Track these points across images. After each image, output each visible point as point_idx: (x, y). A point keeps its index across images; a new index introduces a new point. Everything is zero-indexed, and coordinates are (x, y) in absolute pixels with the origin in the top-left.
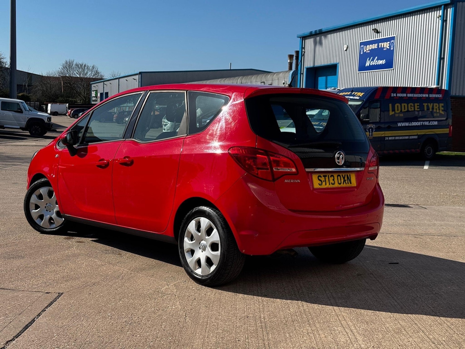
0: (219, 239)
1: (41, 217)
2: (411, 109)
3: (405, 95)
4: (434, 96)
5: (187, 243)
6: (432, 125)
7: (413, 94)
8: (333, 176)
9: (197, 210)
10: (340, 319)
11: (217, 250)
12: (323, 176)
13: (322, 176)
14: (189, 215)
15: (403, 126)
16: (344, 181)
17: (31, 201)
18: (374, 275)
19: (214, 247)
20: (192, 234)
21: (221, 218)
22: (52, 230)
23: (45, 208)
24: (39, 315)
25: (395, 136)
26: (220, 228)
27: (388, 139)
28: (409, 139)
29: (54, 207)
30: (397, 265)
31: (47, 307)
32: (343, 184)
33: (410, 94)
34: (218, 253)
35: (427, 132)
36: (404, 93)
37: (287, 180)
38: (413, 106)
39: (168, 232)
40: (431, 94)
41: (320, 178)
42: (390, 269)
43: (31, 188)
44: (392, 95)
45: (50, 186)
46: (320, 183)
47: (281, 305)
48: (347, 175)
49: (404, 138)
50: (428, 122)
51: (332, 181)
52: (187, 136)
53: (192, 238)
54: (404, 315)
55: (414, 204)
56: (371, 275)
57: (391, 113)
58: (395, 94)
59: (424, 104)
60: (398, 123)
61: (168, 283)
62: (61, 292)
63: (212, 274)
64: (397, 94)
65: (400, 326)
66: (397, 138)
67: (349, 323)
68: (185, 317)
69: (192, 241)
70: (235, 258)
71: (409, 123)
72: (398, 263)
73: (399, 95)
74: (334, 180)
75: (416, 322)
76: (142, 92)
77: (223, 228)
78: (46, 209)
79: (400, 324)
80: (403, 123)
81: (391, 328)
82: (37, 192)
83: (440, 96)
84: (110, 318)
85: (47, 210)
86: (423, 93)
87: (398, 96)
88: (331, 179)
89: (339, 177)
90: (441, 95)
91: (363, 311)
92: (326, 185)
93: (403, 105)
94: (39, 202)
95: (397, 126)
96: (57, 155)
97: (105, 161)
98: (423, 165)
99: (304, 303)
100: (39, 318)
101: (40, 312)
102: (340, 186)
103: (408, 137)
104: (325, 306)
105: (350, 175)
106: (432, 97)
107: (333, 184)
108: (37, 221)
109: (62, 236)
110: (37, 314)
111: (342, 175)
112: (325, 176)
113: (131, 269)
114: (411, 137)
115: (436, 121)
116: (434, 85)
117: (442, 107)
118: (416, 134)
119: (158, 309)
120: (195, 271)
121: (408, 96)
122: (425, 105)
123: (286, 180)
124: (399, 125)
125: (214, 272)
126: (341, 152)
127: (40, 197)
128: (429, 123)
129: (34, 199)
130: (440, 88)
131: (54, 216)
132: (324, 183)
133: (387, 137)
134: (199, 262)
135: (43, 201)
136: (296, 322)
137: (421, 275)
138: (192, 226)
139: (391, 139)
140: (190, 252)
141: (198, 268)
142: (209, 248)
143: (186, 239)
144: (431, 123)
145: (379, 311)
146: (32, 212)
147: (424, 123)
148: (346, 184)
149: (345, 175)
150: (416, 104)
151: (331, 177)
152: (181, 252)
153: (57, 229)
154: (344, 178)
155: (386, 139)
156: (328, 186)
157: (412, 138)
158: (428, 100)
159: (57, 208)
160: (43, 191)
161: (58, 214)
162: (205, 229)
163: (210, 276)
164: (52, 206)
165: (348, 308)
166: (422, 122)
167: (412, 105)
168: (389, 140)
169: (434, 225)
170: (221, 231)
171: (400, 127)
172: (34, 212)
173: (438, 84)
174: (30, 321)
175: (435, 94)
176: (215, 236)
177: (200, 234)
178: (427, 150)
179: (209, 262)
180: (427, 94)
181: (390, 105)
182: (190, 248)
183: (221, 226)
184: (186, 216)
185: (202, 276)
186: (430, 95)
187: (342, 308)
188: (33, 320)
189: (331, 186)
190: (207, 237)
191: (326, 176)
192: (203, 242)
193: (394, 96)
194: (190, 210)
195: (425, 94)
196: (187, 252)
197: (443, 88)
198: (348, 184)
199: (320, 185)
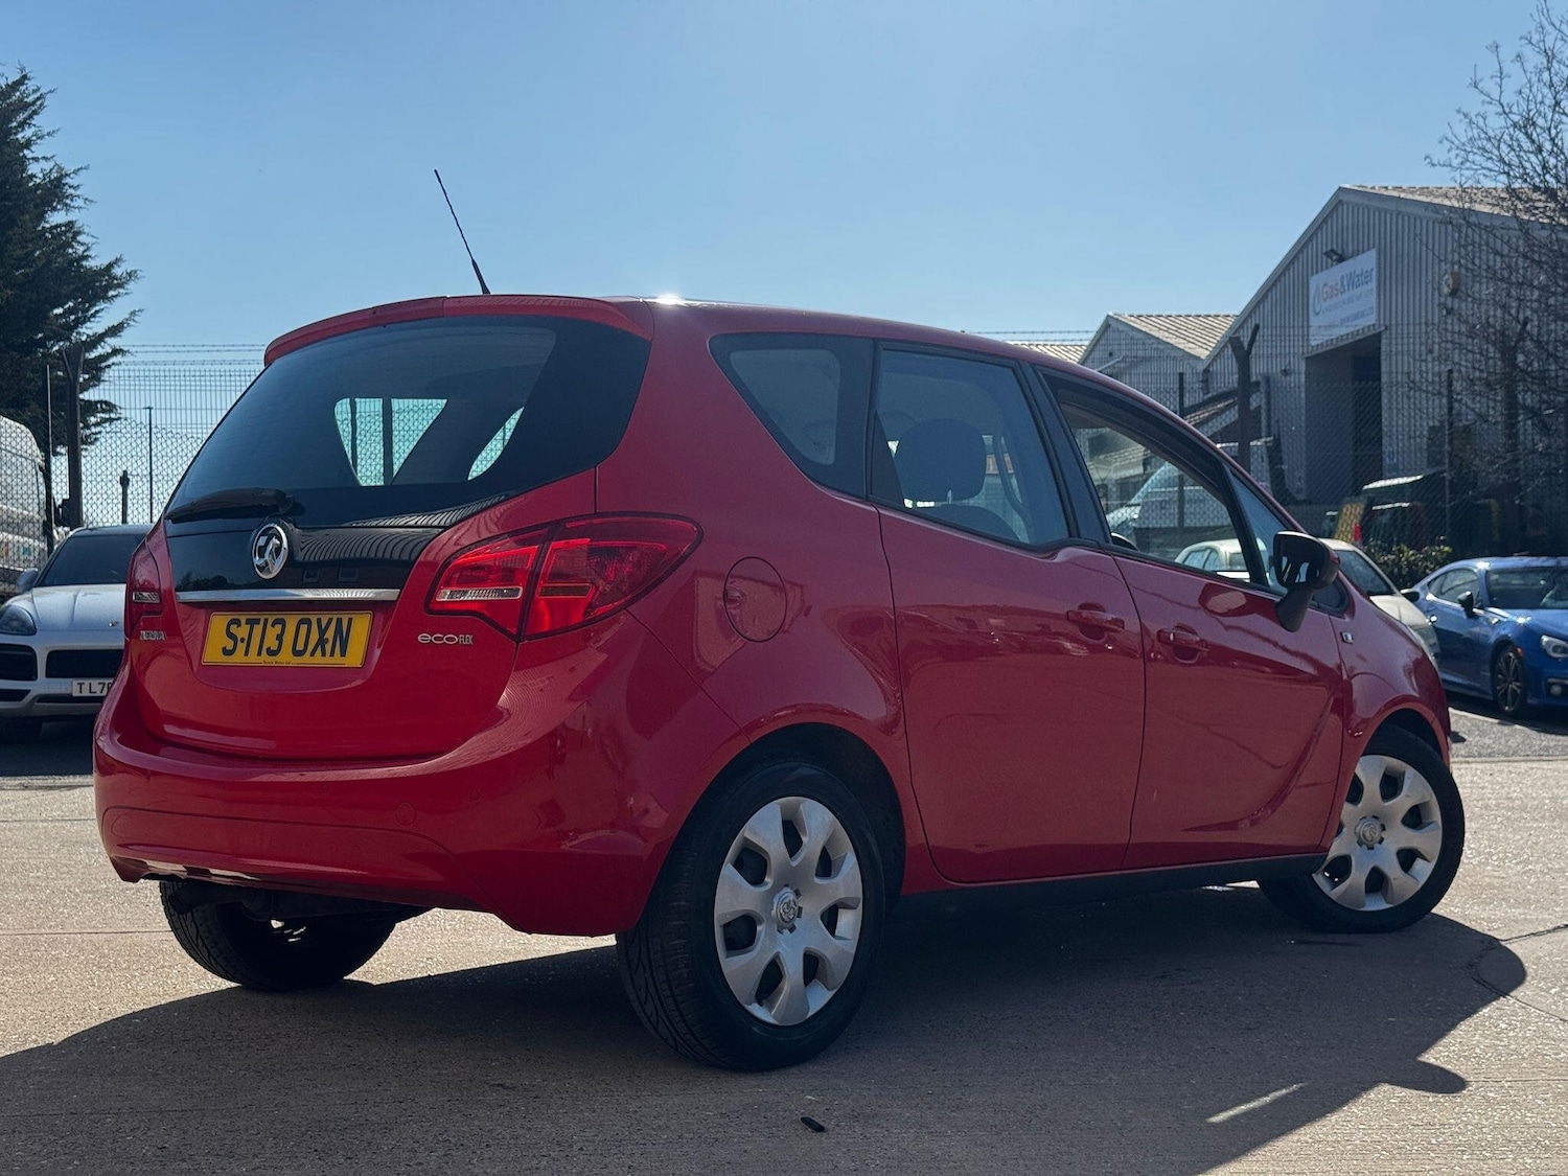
8: (283, 623)
12: (248, 621)
13: (243, 622)
16: (322, 642)
32: (312, 655)
41: (233, 629)
46: (230, 645)
48: (339, 621)
51: (271, 642)
74: (280, 638)
88: (273, 632)
89: (304, 628)
92: (246, 654)
102: (295, 662)
105: (350, 620)
107: (271, 653)
111: (319, 621)
112: (252, 623)
126: (277, 525)
132: (241, 647)
148: (324, 655)
149: (330, 620)
151: (273, 626)
154: (322, 632)
156: (252, 659)
189: (265, 659)
191: (257, 621)
198: (332, 655)
199: (226, 652)
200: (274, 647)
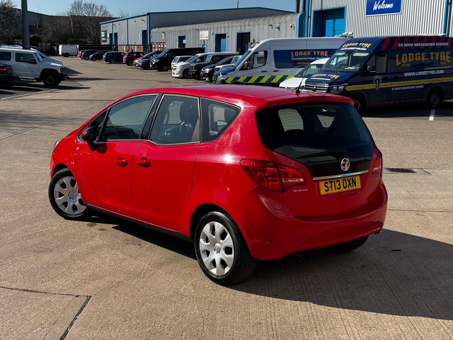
0: (232, 244)
1: (65, 204)
2: (418, 58)
3: (412, 45)
4: (441, 44)
5: (203, 244)
6: (438, 74)
7: (420, 44)
8: (339, 181)
9: (211, 214)
10: (345, 324)
11: (231, 253)
12: (330, 182)
13: (328, 183)
14: (204, 219)
15: (410, 76)
16: (350, 184)
17: (55, 189)
18: (378, 266)
19: (228, 250)
20: (207, 236)
21: (234, 224)
22: (76, 216)
23: (69, 195)
24: (71, 325)
25: (401, 87)
26: (233, 234)
27: (394, 89)
28: (415, 89)
29: (77, 196)
30: (400, 252)
31: (77, 315)
32: (349, 187)
33: (416, 43)
34: (232, 256)
35: (433, 81)
36: (411, 43)
37: (296, 190)
38: (419, 56)
39: (184, 231)
40: (438, 42)
41: (326, 184)
42: (393, 257)
43: (54, 177)
44: (399, 45)
45: (73, 176)
46: (327, 189)
47: (290, 308)
48: (352, 179)
49: (410, 88)
50: (434, 71)
51: (337, 186)
52: (200, 143)
53: (207, 240)
54: (405, 317)
55: (418, 167)
56: (374, 267)
57: (398, 63)
58: (402, 44)
59: (430, 53)
60: (405, 73)
61: (186, 282)
62: (90, 295)
63: (227, 275)
64: (404, 44)
65: (400, 332)
66: (403, 88)
67: (353, 330)
68: (202, 324)
69: (207, 242)
70: (247, 262)
71: (416, 73)
72: (400, 250)
73: (406, 45)
74: (339, 185)
75: (415, 326)
76: (156, 94)
77: (236, 234)
78: (69, 197)
79: (401, 330)
80: (410, 73)
81: (392, 334)
82: (60, 181)
83: (446, 44)
84: (135, 327)
85: (71, 198)
86: (430, 42)
87: (404, 46)
88: (337, 184)
89: (344, 182)
90: (448, 43)
91: (366, 313)
92: (332, 190)
93: (410, 54)
94: (63, 191)
95: (403, 76)
96: (78, 148)
97: (124, 160)
98: (428, 115)
99: (312, 304)
100: (72, 328)
101: (72, 321)
102: (345, 190)
103: (414, 87)
104: (331, 307)
105: (355, 178)
106: (439, 45)
107: (338, 189)
108: (62, 208)
109: (85, 222)
110: (70, 324)
111: (348, 180)
112: (331, 182)
113: (151, 264)
114: (417, 87)
115: (442, 69)
116: (441, 33)
117: (449, 55)
118: (422, 83)
119: (178, 315)
120: (210, 270)
121: (415, 46)
122: (432, 53)
123: (294, 190)
124: (405, 76)
125: (229, 274)
126: (346, 158)
127: (64, 186)
128: (436, 72)
129: (57, 187)
130: (446, 36)
131: (77, 203)
132: (330, 189)
133: (393, 87)
134: (214, 262)
135: (66, 189)
136: (305, 329)
137: (422, 266)
138: (207, 229)
139: (397, 89)
140: (206, 252)
141: (213, 268)
142: (223, 251)
143: (201, 240)
144: (438, 72)
145: (381, 313)
146: (57, 199)
147: (430, 72)
148: (351, 187)
149: (350, 179)
150: (423, 54)
151: (337, 182)
152: (197, 252)
153: (80, 216)
154: (349, 182)
155: (392, 90)
156: (334, 191)
157: (419, 87)
158: (435, 49)
159: (79, 197)
160: (66, 180)
161: (81, 201)
162: (219, 234)
163: (224, 277)
164: (75, 194)
165: (353, 310)
166: (428, 72)
167: (419, 54)
168: (395, 91)
169: (437, 196)
170: (234, 237)
171: (406, 77)
172: (58, 199)
173: (445, 32)
174: (64, 332)
175: (442, 42)
176: (229, 241)
177: (214, 237)
178: (432, 99)
179: (223, 264)
180: (434, 43)
181: (397, 55)
182: (205, 249)
183: (234, 232)
184: (201, 219)
185: (218, 276)
186: (437, 44)
187: (346, 310)
188: (67, 332)
189: (337, 191)
190: (221, 241)
191: (332, 182)
192: (217, 245)
193: (401, 47)
194: (205, 214)
195: (432, 43)
196: (203, 252)
197: (450, 36)
198: (353, 186)
199: (326, 191)
200: (339, 187)
